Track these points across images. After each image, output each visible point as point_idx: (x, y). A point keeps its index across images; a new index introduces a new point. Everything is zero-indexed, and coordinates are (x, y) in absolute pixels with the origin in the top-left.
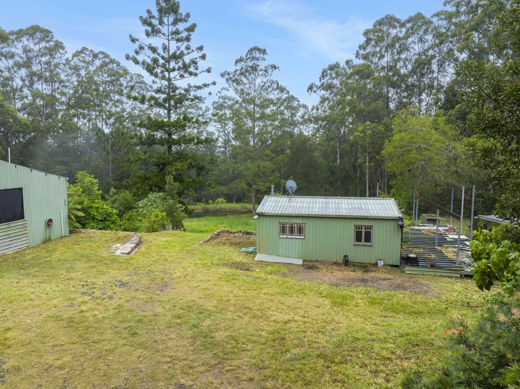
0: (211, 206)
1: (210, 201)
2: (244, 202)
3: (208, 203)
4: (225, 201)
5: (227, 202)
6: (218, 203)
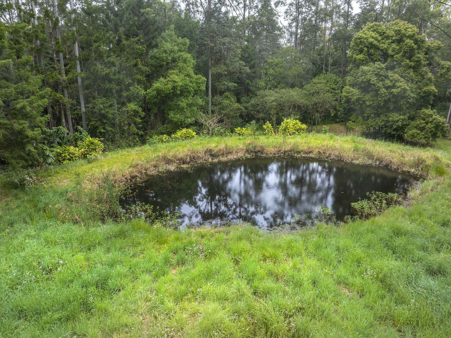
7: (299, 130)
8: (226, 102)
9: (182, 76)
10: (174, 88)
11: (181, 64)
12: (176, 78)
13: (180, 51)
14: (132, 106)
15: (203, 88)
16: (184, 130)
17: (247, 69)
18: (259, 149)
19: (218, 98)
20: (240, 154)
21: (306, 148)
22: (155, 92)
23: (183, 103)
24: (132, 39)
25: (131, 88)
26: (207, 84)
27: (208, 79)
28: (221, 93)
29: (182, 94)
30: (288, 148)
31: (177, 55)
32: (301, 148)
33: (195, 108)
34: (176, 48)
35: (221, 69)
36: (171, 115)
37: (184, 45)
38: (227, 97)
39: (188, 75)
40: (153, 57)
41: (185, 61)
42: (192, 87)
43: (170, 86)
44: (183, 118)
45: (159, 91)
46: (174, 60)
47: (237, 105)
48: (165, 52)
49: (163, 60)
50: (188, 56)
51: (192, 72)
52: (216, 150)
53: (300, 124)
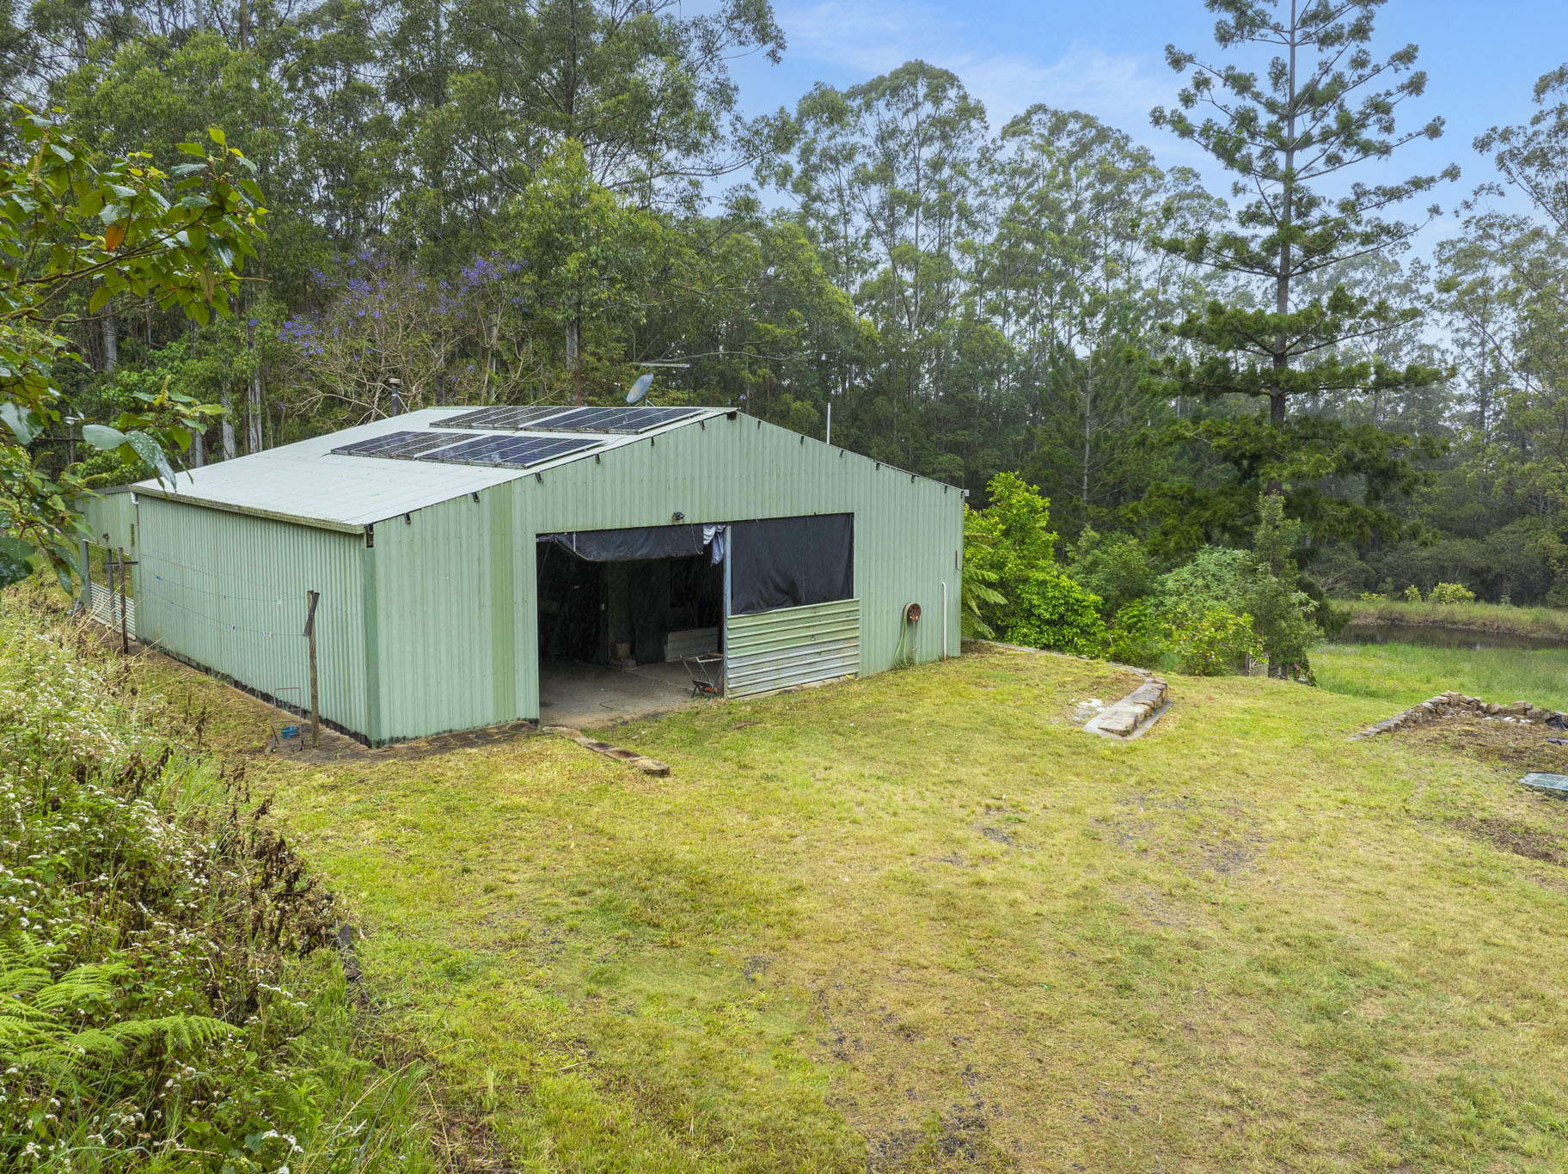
0: (1415, 608)
1: (1413, 590)
2: (1545, 603)
3: (1404, 598)
4: (1470, 594)
5: (1477, 599)
6: (1440, 599)
7: (1461, 599)
8: (1342, 558)
18: (1395, 615)
20: (1371, 621)
21: (1465, 617)
30: (1438, 617)
32: (1458, 617)
53: (1464, 591)
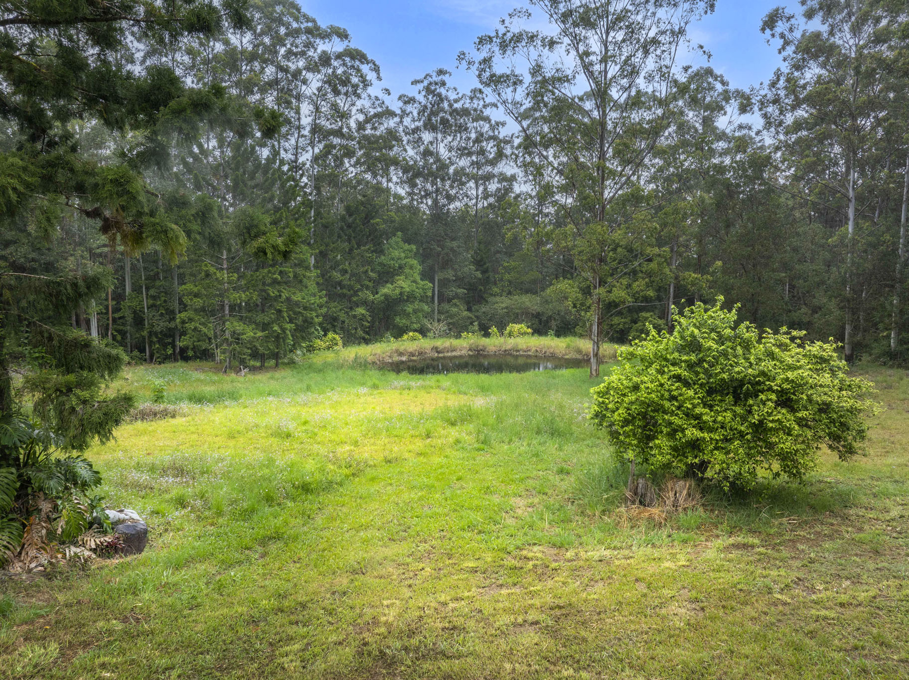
1: (494, 330)
2: (575, 334)
3: (487, 335)
4: (530, 330)
5: (533, 334)
6: (510, 335)
7: (525, 333)
9: (409, 282)
10: (401, 294)
11: (407, 270)
12: (404, 285)
13: (406, 257)
14: (361, 311)
15: (429, 294)
16: (411, 334)
17: (479, 274)
18: (481, 347)
19: (445, 306)
20: (464, 352)
21: (524, 347)
22: (382, 298)
23: (409, 308)
24: (362, 248)
25: (360, 294)
26: (433, 291)
27: (434, 284)
28: (449, 301)
29: (407, 301)
30: (508, 347)
31: (404, 262)
32: (520, 347)
33: (420, 314)
34: (403, 255)
35: (450, 274)
36: (397, 319)
37: (410, 251)
38: (455, 304)
39: (415, 282)
40: (381, 264)
41: (411, 267)
42: (418, 293)
43: (397, 291)
44: (409, 323)
45: (386, 296)
46: (400, 267)
47: (466, 313)
48: (393, 259)
49: (390, 267)
50: (415, 262)
51: (418, 278)
52: (441, 347)
53: (526, 329)
